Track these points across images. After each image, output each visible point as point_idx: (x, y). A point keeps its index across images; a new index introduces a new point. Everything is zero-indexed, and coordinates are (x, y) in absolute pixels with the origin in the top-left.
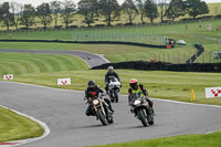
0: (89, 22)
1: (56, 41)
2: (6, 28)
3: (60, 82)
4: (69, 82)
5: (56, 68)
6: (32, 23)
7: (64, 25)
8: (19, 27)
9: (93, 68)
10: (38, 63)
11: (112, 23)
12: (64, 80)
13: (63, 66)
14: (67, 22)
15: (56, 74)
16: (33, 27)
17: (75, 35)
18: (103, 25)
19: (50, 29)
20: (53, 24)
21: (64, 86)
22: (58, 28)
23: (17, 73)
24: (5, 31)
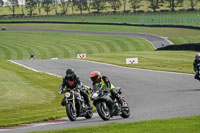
0: (154, 7)
1: (125, 24)
2: (79, 12)
3: (128, 61)
4: (136, 62)
5: (125, 49)
6: (103, 8)
7: (132, 10)
8: (91, 11)
9: (159, 49)
10: (108, 44)
11: (176, 9)
12: (132, 59)
14: (134, 7)
15: (125, 54)
16: (104, 11)
17: (141, 19)
18: (167, 11)
19: (119, 13)
20: (122, 9)
21: (132, 65)
22: (126, 12)
23: (89, 53)
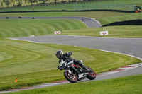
2: (30, 4)
3: (101, 33)
8: (39, 2)
12: (104, 32)
13: (70, 27)
16: (48, 2)
17: (75, 7)
19: (59, 3)
21: (104, 36)
22: (63, 2)
24: (30, 6)
